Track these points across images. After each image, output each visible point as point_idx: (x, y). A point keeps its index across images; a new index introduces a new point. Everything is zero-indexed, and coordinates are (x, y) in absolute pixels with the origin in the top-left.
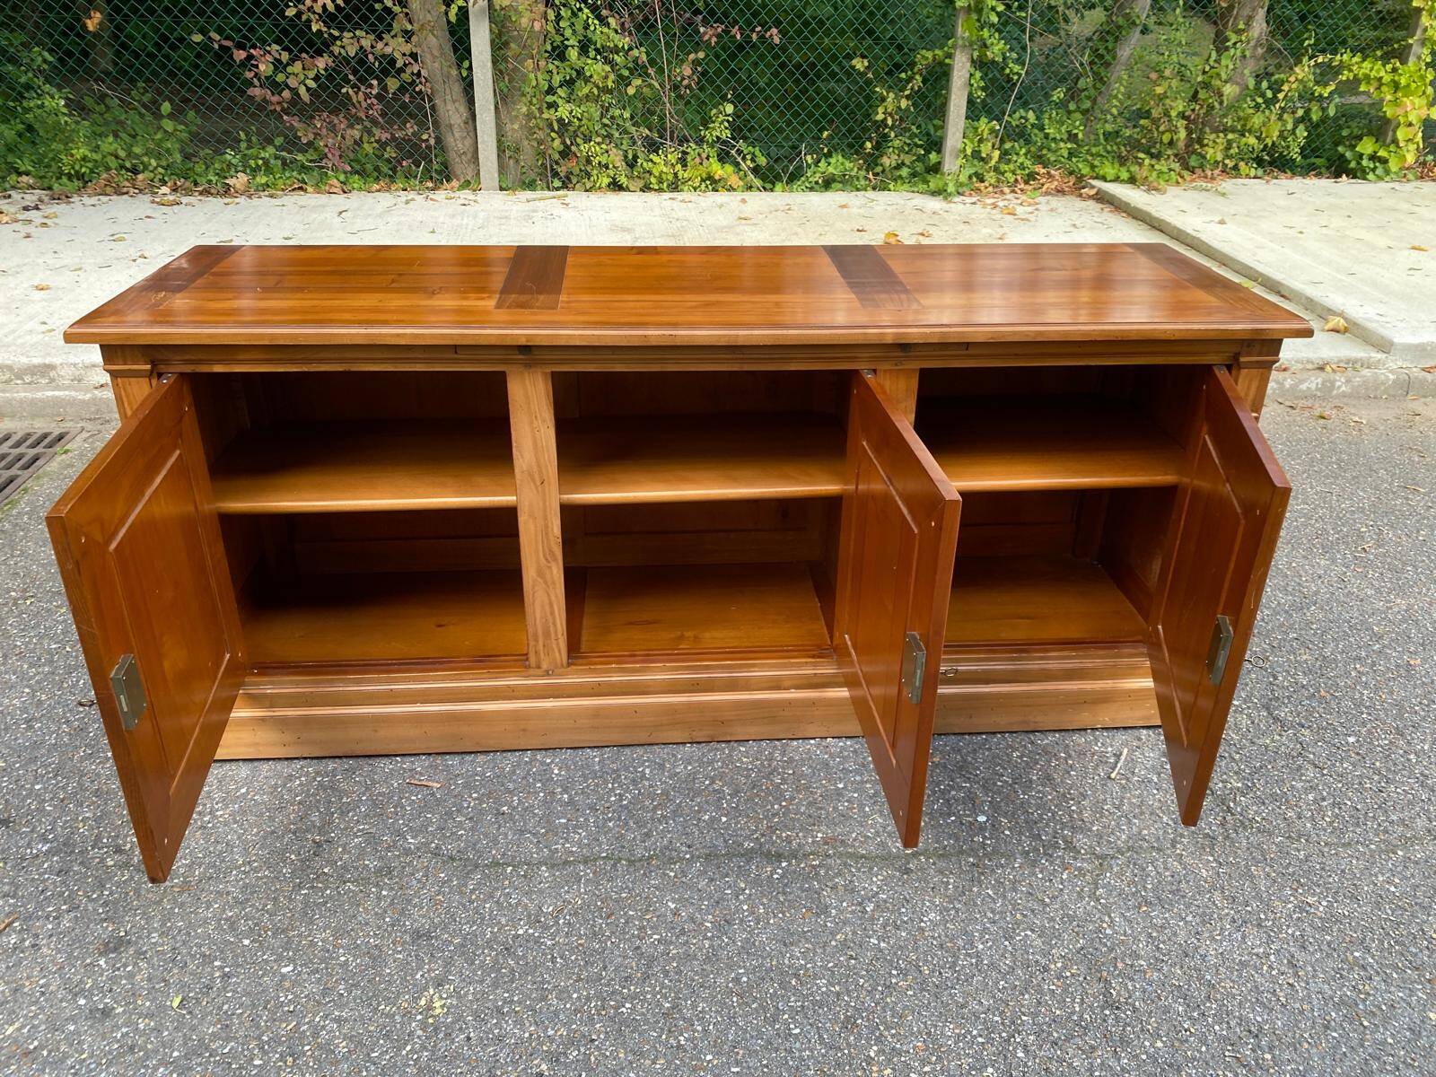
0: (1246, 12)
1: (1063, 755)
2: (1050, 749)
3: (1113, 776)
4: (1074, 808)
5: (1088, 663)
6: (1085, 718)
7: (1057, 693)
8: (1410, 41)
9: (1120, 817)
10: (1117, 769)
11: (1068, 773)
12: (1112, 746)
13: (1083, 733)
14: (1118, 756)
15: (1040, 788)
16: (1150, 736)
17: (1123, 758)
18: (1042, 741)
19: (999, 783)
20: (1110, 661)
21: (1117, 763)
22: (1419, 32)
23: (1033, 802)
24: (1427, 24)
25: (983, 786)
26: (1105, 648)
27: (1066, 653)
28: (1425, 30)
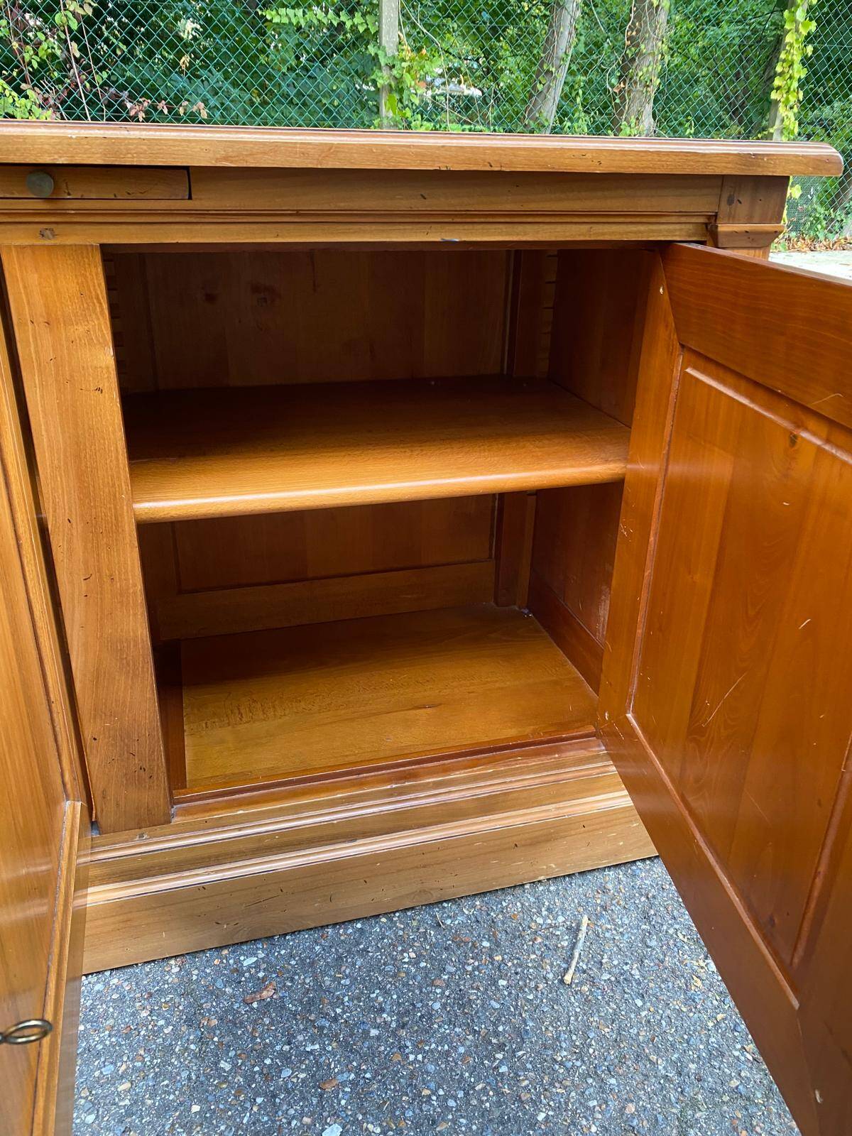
0: (635, 107)
1: (486, 944)
2: (465, 935)
3: (568, 978)
4: (504, 1069)
5: (515, 783)
6: (519, 868)
7: (469, 840)
8: (771, 130)
9: (584, 1077)
10: (574, 963)
11: (495, 983)
12: (563, 911)
13: (518, 891)
14: (574, 931)
15: (446, 1029)
16: (620, 882)
17: (582, 936)
18: (454, 918)
19: (374, 1032)
20: (549, 776)
21: (573, 946)
22: (778, 122)
23: (431, 1068)
24: (784, 115)
25: (345, 1045)
26: (537, 754)
27: (477, 771)
28: (783, 120)
